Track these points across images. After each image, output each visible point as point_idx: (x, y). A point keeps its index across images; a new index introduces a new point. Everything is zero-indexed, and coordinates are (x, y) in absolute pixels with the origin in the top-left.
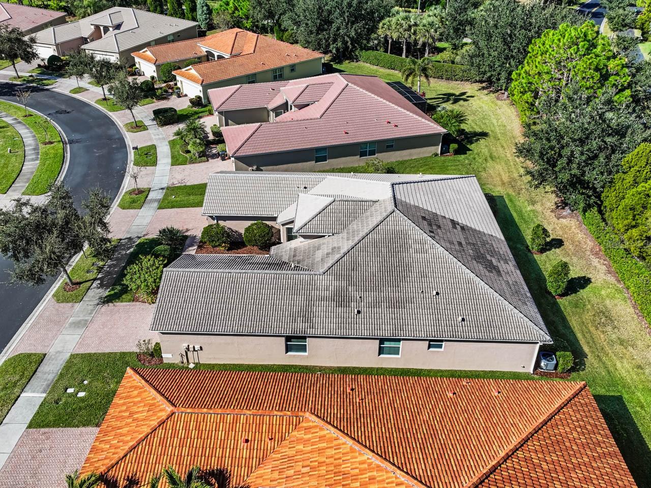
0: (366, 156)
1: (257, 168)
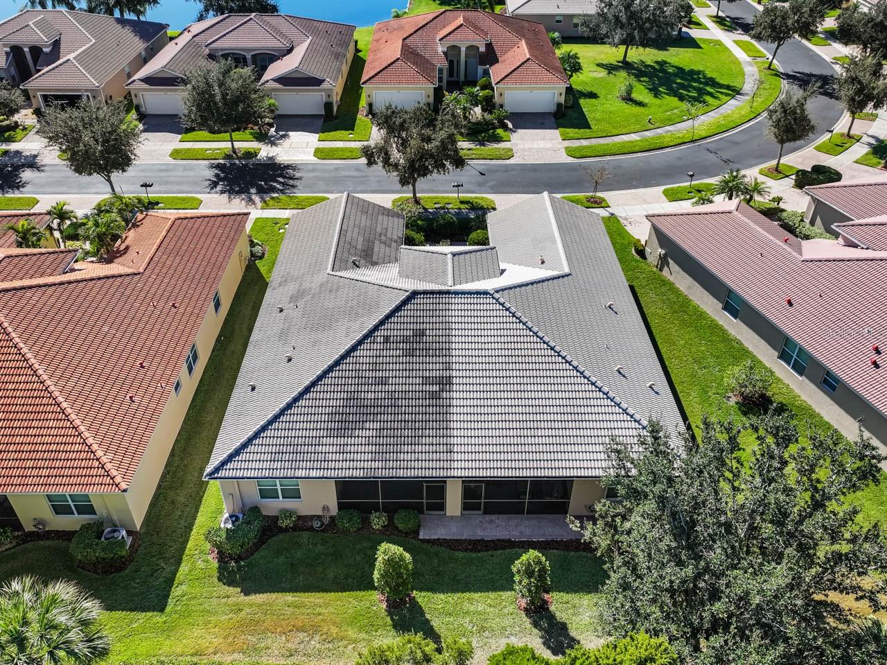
0: (789, 365)
1: (665, 255)
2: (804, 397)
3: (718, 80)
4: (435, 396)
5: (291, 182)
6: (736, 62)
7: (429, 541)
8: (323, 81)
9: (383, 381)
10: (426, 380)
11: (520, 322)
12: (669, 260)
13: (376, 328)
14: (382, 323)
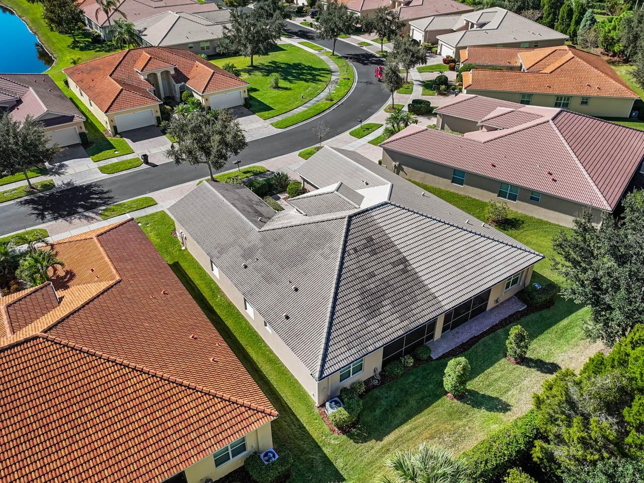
0: (506, 198)
1: (399, 165)
2: (520, 212)
3: (313, 66)
4: (405, 271)
5: (106, 196)
6: (313, 55)
7: (440, 358)
8: (73, 117)
9: (372, 275)
10: (394, 264)
11: (415, 213)
12: (403, 167)
13: (345, 246)
14: (345, 242)
